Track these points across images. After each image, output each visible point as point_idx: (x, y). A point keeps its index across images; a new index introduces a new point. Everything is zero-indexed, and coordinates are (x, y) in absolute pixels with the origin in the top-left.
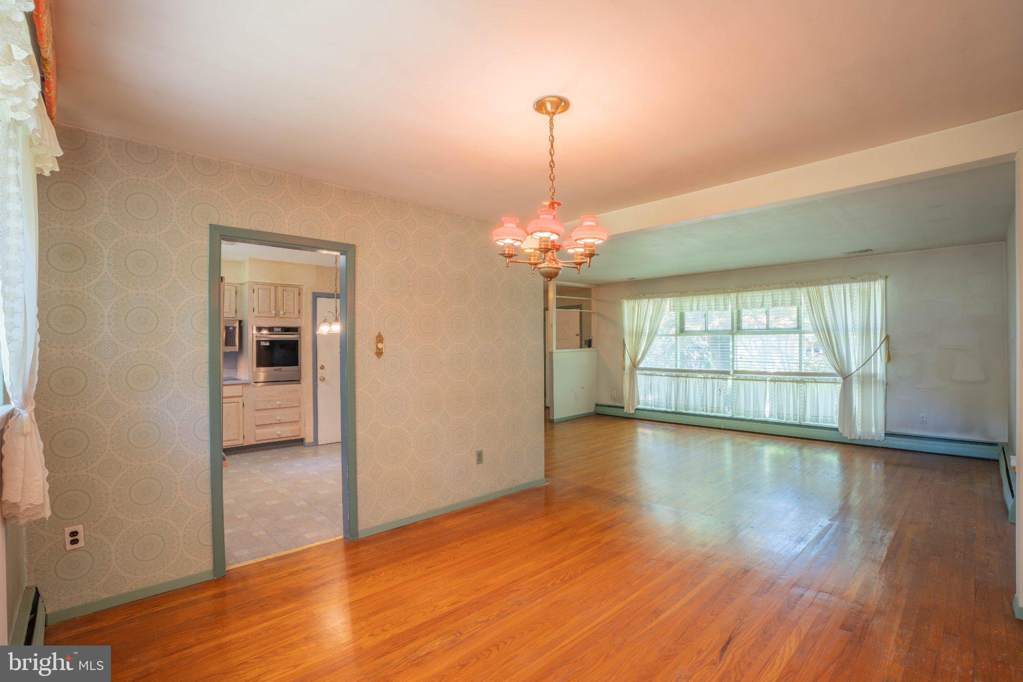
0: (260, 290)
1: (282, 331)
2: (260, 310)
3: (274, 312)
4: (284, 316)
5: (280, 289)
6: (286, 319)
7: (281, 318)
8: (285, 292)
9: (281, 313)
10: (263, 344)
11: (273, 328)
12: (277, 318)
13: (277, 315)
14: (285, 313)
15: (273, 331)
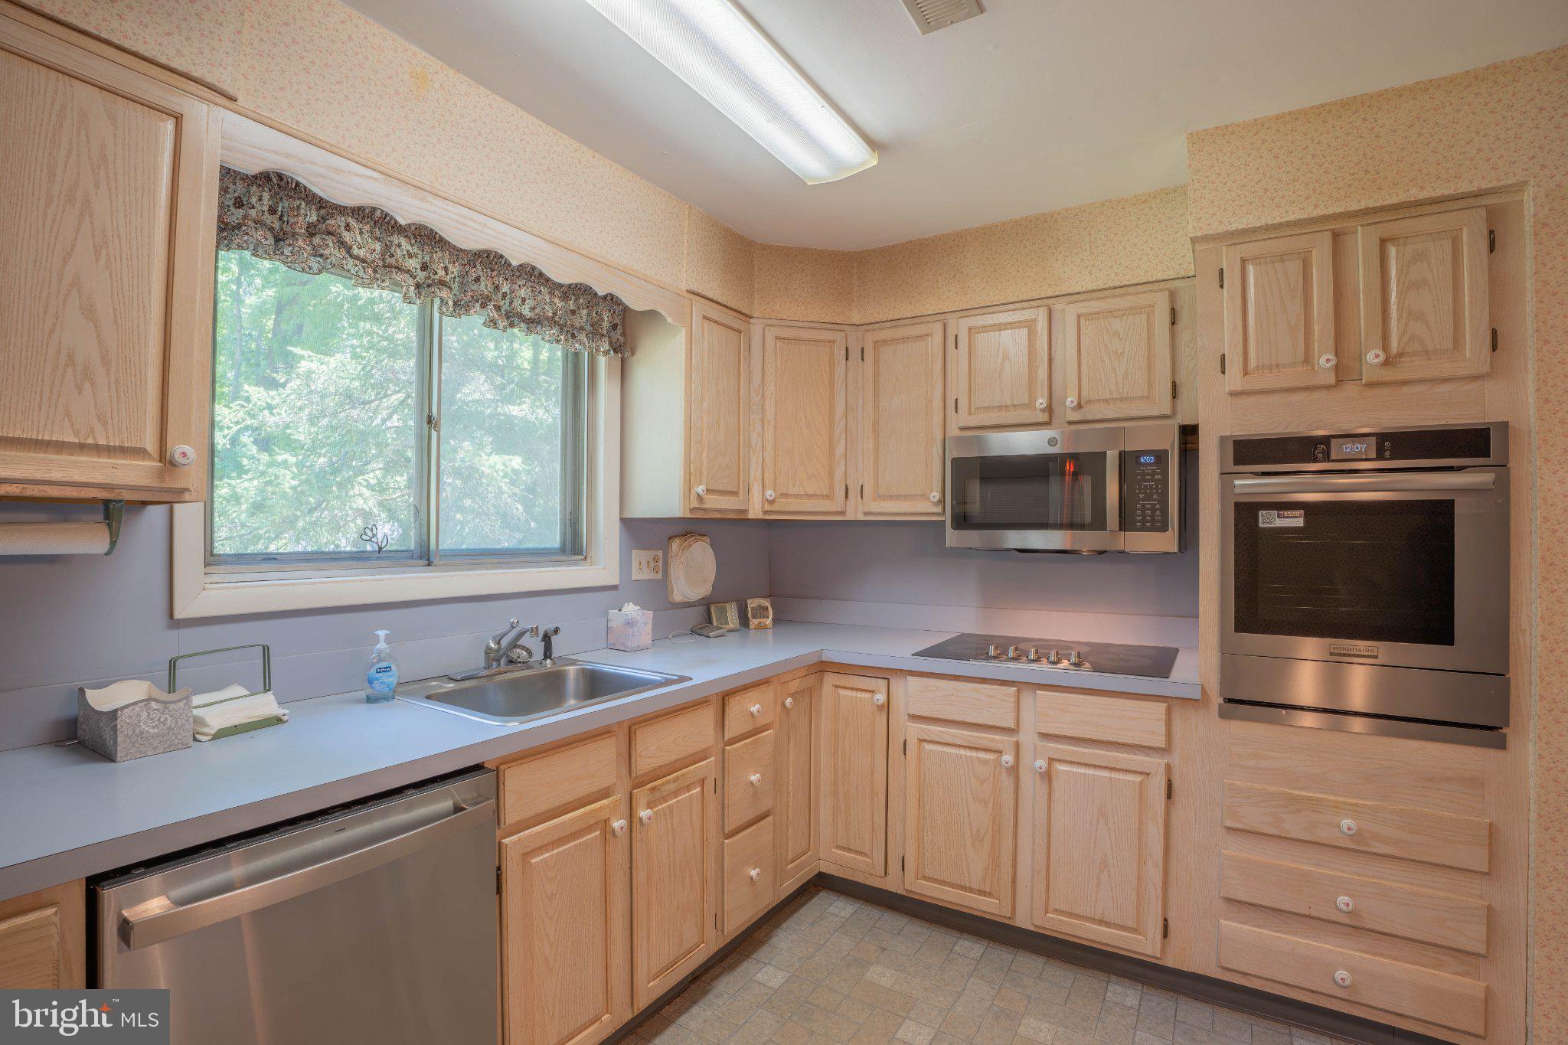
0: (1251, 269)
1: (1380, 456)
2: (1252, 363)
3: (1325, 360)
4: (1388, 375)
5: (1361, 243)
6: (1405, 390)
7: (1371, 385)
8: (1392, 251)
9: (1373, 357)
10: (1269, 520)
11: (1326, 440)
12: (1351, 390)
13: (1343, 374)
14: (1400, 355)
15: (1327, 458)
